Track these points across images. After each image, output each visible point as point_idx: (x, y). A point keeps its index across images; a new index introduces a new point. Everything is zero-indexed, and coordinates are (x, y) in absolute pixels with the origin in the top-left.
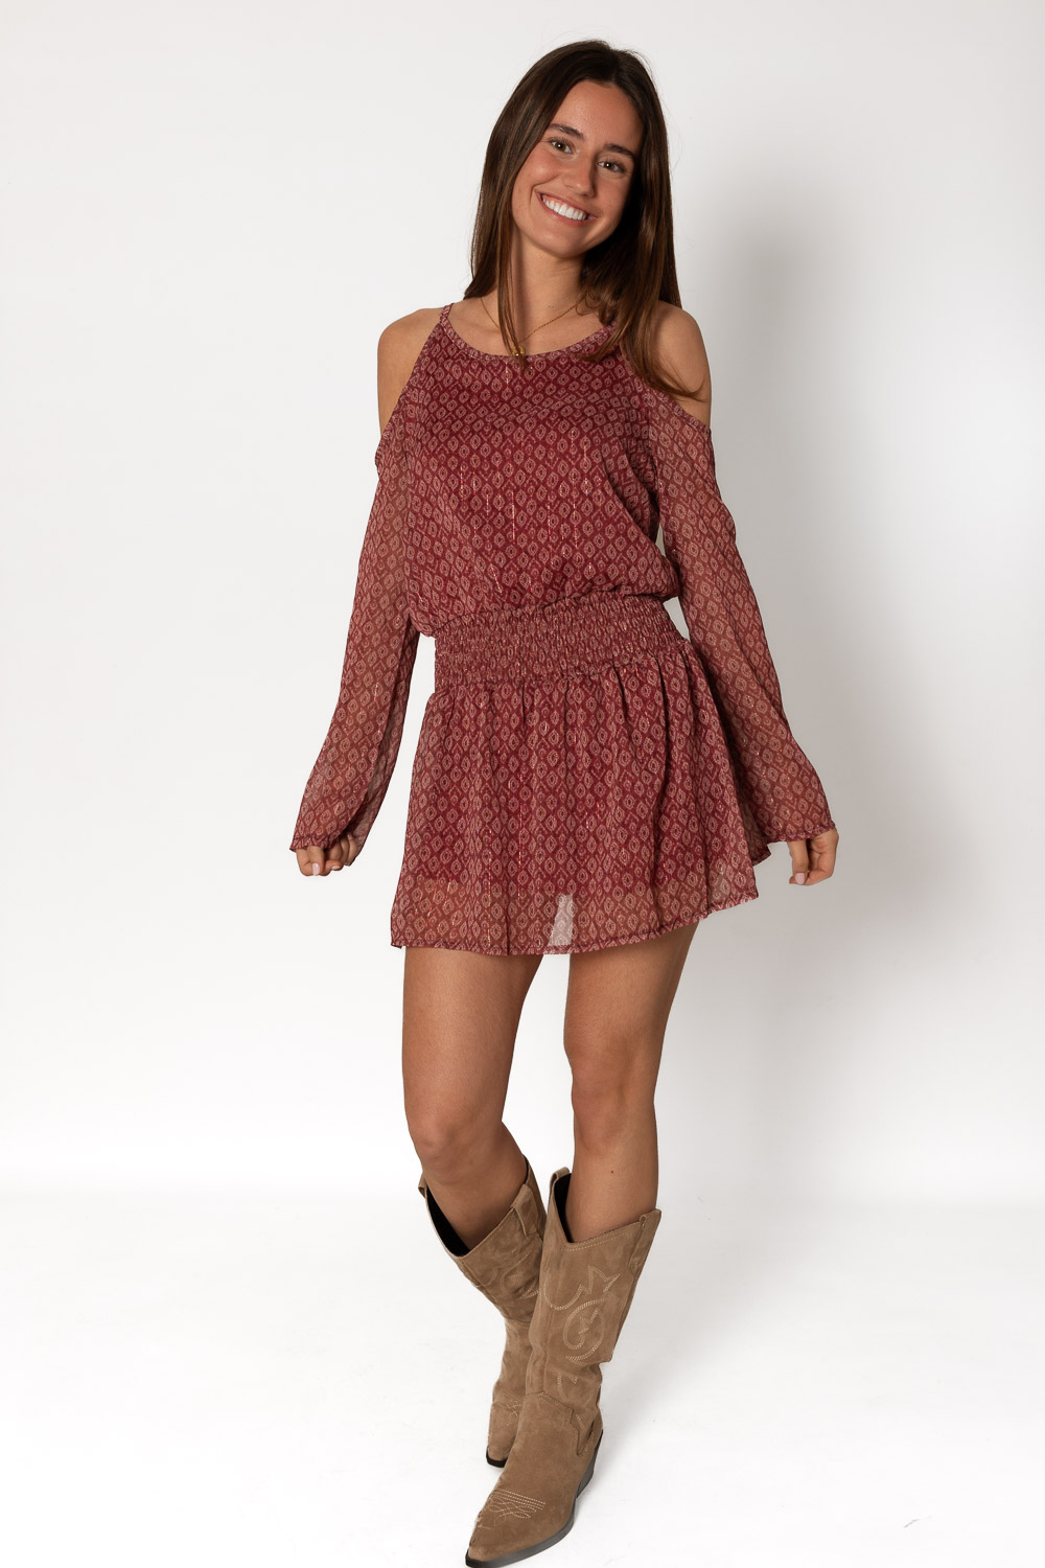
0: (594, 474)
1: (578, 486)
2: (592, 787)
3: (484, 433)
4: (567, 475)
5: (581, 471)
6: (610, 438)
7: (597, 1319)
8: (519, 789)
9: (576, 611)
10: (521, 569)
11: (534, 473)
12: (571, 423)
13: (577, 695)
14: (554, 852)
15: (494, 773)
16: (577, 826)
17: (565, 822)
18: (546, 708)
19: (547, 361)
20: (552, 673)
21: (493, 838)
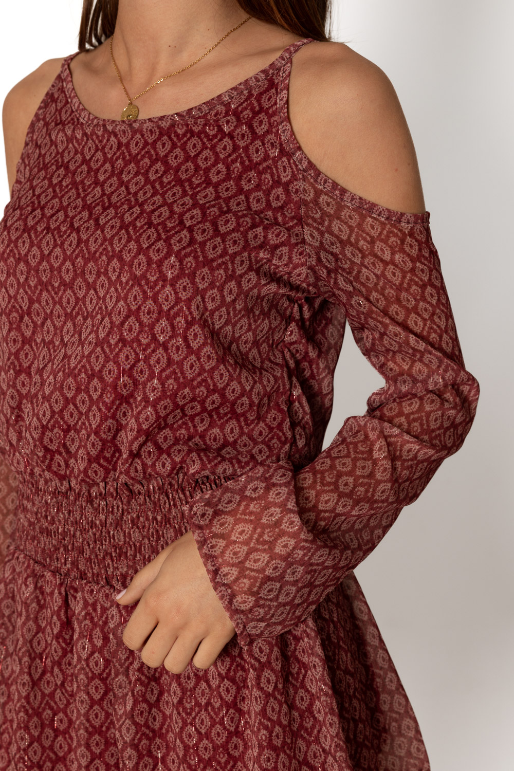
0: (177, 315)
1: (152, 327)
4: (139, 308)
5: (160, 306)
9: (129, 502)
12: (159, 235)
19: (159, 127)
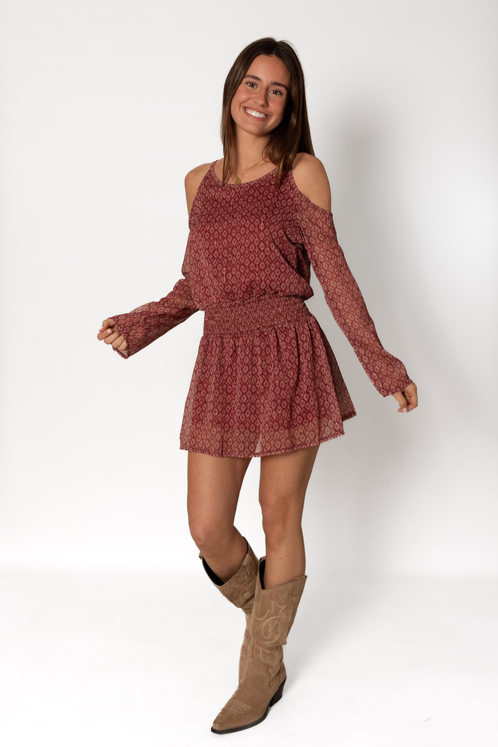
0: (266, 240)
1: (258, 246)
2: (263, 383)
3: (220, 221)
4: (254, 241)
5: (260, 239)
6: (274, 223)
7: (277, 625)
8: (232, 383)
9: (258, 303)
10: (233, 284)
11: (240, 240)
12: (256, 217)
13: (257, 341)
14: (245, 411)
15: (221, 375)
16: (256, 400)
17: (250, 398)
18: (244, 346)
19: (250, 185)
20: (248, 331)
21: (219, 404)
